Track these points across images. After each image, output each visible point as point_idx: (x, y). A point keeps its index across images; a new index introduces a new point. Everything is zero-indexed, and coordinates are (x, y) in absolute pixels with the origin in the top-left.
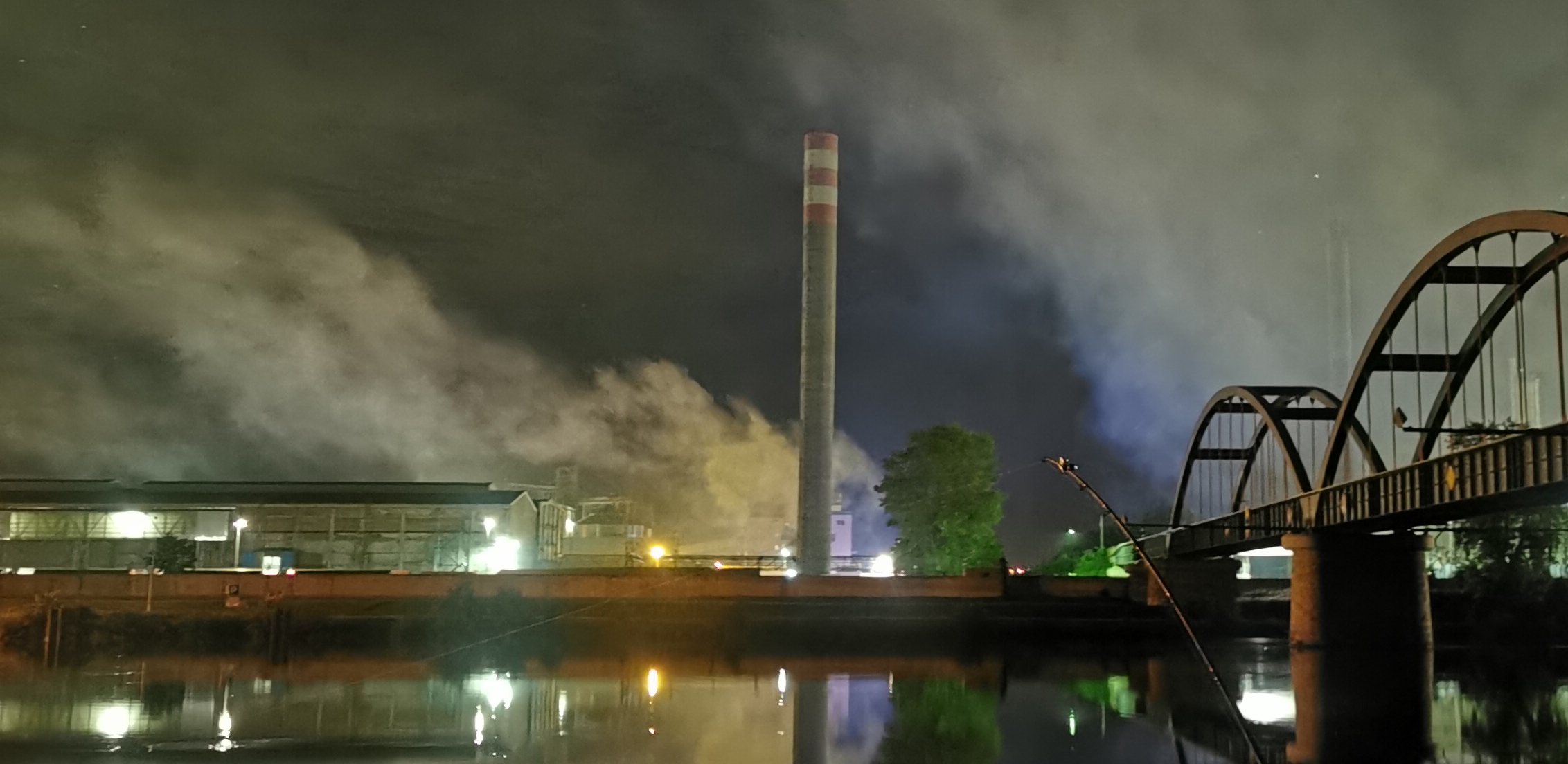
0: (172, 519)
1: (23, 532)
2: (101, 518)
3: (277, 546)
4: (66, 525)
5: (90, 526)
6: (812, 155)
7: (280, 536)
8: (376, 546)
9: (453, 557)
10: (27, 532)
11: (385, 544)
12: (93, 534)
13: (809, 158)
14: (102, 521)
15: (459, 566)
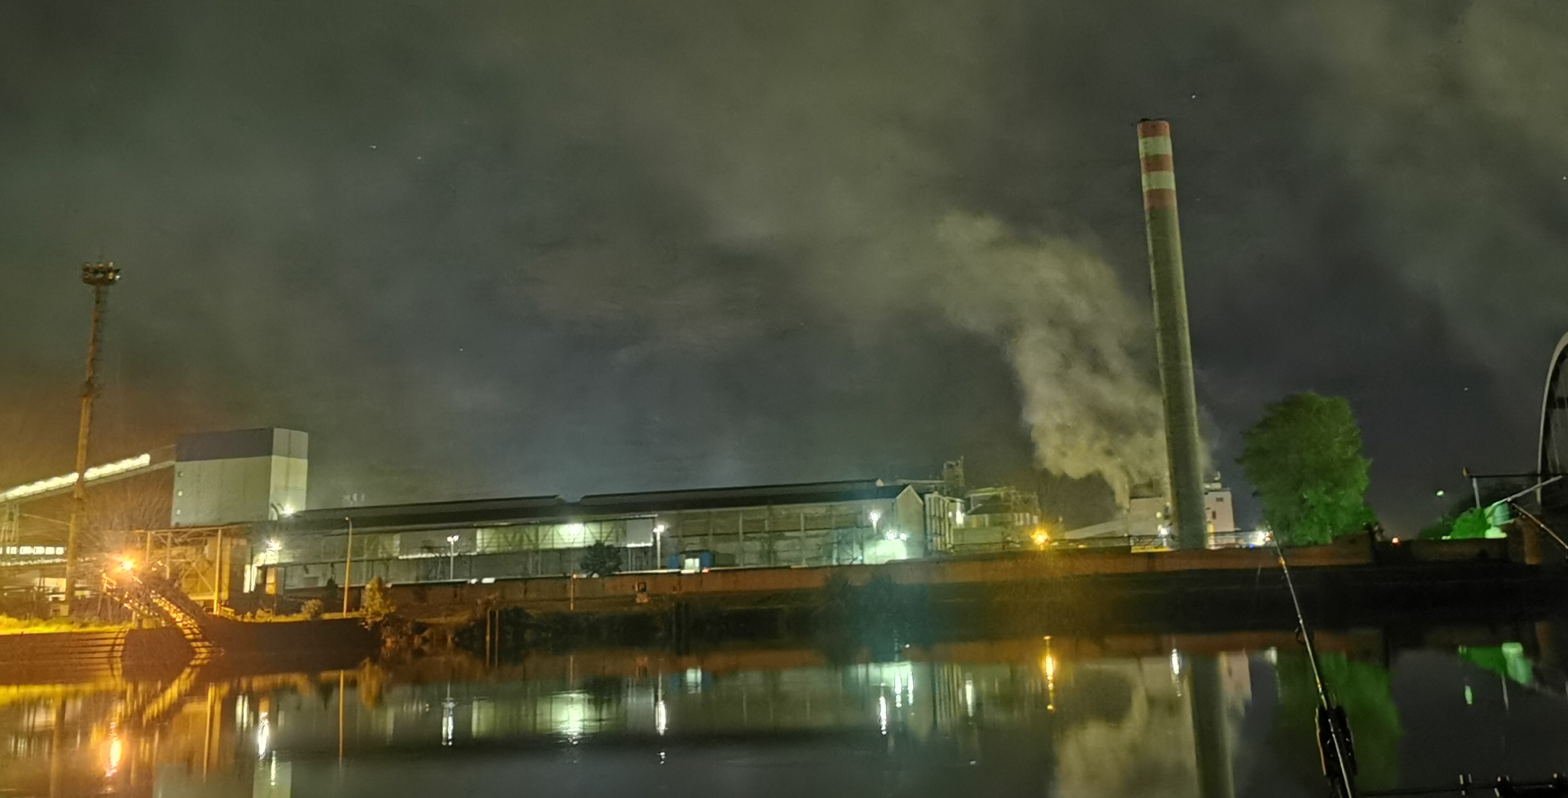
0: (606, 528)
1: (487, 547)
2: (548, 531)
3: (696, 548)
4: (522, 537)
5: (540, 538)
6: (1146, 143)
7: (697, 540)
8: (780, 545)
9: (849, 551)
10: (491, 547)
11: (789, 542)
12: (545, 545)
13: (1143, 147)
14: (550, 533)
15: (854, 560)
